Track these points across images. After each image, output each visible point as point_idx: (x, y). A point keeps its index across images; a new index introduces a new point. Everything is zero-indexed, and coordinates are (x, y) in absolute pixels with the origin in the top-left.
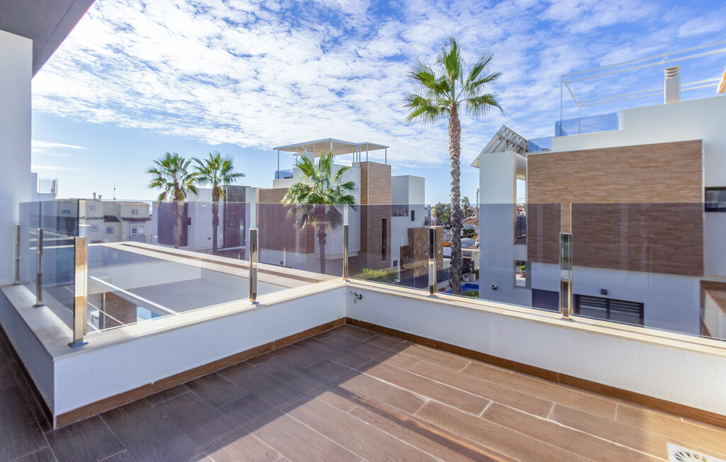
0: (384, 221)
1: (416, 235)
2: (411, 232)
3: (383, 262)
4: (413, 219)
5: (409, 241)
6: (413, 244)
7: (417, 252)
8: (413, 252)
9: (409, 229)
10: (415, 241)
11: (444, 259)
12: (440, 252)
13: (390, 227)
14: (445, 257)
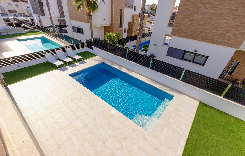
0: (121, 10)
1: (135, 18)
2: (133, 16)
3: (120, 29)
4: (135, 10)
5: (132, 21)
6: (133, 22)
7: (135, 26)
8: (133, 25)
9: (133, 15)
10: (134, 21)
11: (146, 29)
12: (144, 26)
13: (124, 13)
14: (146, 28)
